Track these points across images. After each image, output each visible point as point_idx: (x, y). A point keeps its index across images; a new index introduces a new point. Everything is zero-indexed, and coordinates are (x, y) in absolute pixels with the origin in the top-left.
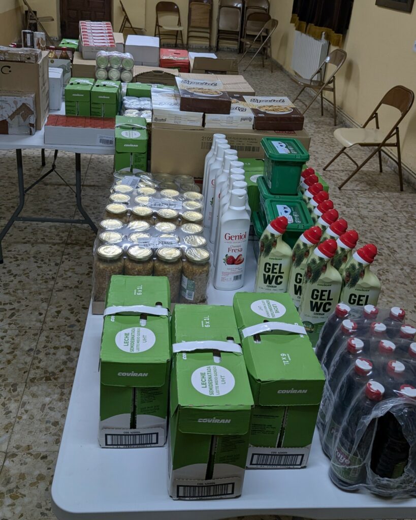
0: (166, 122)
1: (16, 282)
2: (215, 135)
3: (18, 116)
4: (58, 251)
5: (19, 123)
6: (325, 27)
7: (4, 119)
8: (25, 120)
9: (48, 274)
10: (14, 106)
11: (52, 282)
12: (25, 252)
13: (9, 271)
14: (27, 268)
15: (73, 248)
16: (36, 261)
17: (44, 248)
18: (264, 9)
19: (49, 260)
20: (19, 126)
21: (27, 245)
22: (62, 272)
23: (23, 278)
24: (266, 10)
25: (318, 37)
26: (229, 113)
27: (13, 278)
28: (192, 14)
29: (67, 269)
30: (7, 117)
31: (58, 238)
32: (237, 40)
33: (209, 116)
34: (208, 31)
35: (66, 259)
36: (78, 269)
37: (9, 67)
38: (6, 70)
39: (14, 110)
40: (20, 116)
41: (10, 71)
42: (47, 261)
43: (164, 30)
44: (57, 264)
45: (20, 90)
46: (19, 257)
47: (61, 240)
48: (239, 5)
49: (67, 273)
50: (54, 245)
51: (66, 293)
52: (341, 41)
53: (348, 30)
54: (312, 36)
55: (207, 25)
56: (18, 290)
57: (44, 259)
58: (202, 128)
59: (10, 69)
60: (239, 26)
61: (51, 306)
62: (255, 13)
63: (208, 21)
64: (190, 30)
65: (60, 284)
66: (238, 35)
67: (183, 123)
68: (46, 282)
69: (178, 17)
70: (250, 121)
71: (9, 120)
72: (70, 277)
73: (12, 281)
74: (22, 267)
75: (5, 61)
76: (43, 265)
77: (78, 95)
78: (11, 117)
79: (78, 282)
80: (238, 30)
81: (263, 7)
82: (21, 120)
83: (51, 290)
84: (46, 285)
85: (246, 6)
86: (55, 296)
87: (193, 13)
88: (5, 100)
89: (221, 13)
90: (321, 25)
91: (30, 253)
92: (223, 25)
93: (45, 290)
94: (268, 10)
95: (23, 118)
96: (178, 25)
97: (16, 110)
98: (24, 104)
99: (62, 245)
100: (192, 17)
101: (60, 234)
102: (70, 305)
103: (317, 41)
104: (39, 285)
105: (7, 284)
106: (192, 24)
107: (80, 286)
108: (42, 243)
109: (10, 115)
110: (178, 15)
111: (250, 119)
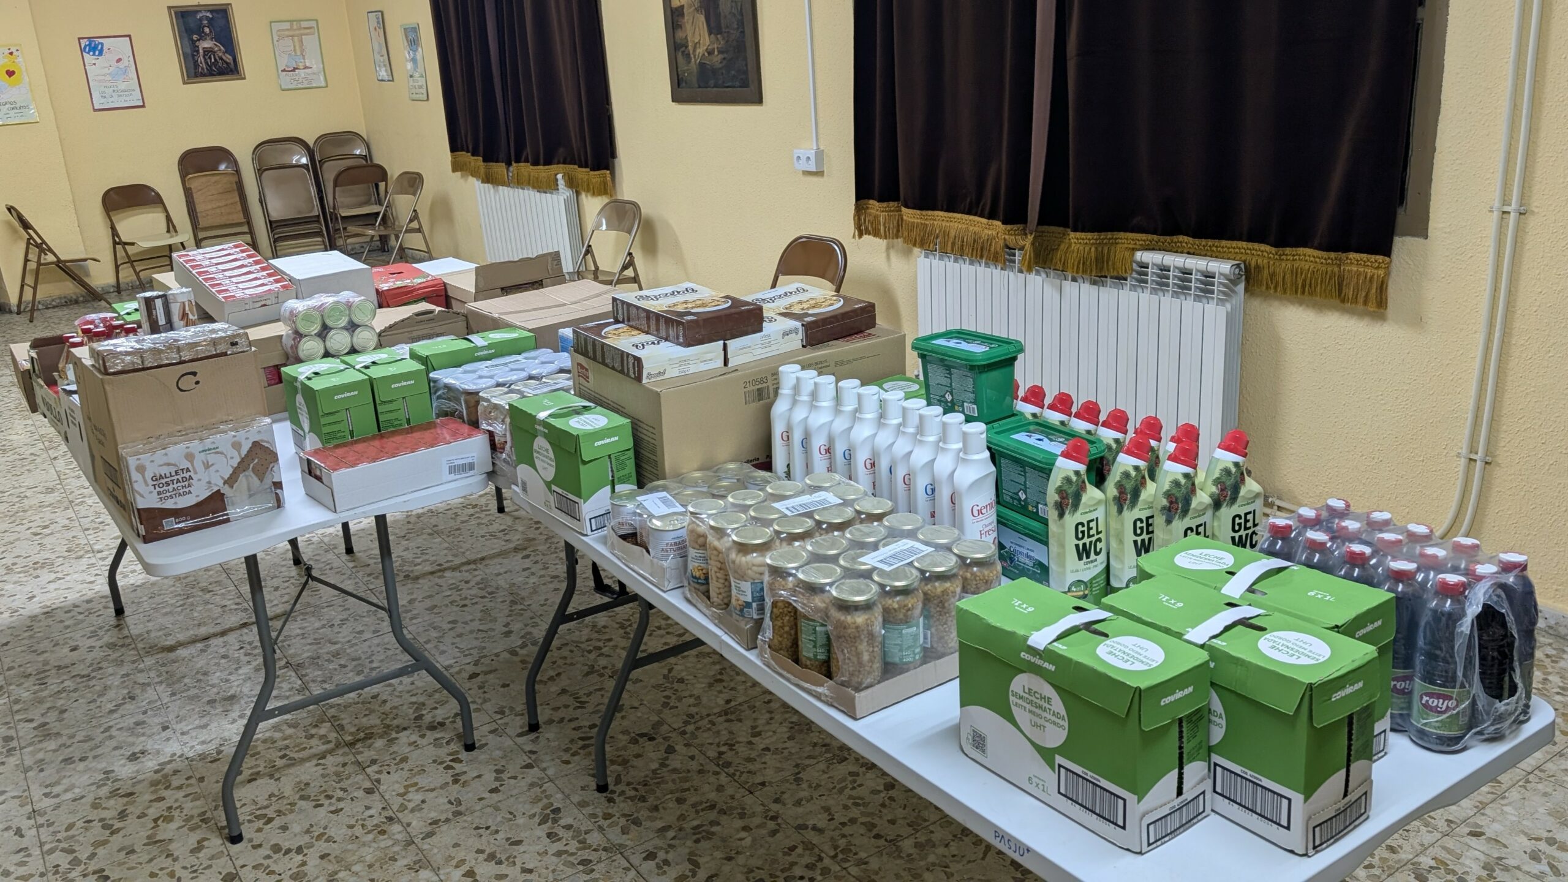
0: (666, 376)
1: (313, 860)
2: (781, 369)
3: (246, 473)
4: (344, 765)
5: (249, 490)
6: (558, 163)
7: (215, 489)
8: (261, 480)
9: (371, 817)
10: (235, 454)
11: (396, 828)
12: (270, 796)
13: (276, 848)
14: (311, 826)
15: (369, 747)
16: (314, 803)
17: (308, 772)
18: (360, 157)
19: (344, 790)
20: (251, 496)
21: (259, 782)
22: (396, 802)
23: (322, 846)
24: (364, 157)
25: (550, 186)
26: (760, 330)
27: (300, 857)
28: (196, 201)
29: (402, 790)
30: (221, 483)
31: (314, 742)
32: (319, 234)
33: (733, 344)
34: (245, 229)
35: (379, 772)
36: (423, 781)
37: (194, 374)
38: (188, 382)
39: (235, 462)
40: (250, 472)
41: (197, 383)
42: (340, 794)
43: (141, 249)
44: (369, 791)
45: (225, 418)
46: (270, 813)
47: (329, 742)
48: (304, 161)
49: (410, 796)
50: (324, 757)
51: (446, 836)
52: (610, 183)
53: (616, 161)
54: (534, 187)
55: (239, 217)
56: (336, 873)
57: (330, 793)
58: (725, 370)
59: (197, 378)
60: (316, 203)
61: (441, 872)
62: (349, 169)
63: (239, 207)
64: (201, 235)
65: (418, 825)
66: (318, 221)
67: (693, 369)
68: (383, 832)
69: (162, 217)
70: (797, 333)
71: (226, 490)
72: (423, 802)
73: (304, 864)
74: (296, 828)
75: (181, 363)
76: (341, 805)
77: (347, 395)
78: (231, 481)
79: (450, 802)
80: (316, 211)
81: (358, 152)
82: (255, 480)
83: (410, 842)
84: (389, 838)
85: (317, 158)
86: (431, 850)
87: (198, 198)
88: (211, 447)
89: (264, 184)
90: (548, 162)
91: (286, 795)
92: (278, 209)
93: (396, 848)
94: (367, 158)
95: (257, 475)
96: (168, 231)
97: (239, 463)
98: (256, 444)
99: (340, 752)
100: (200, 208)
101: (313, 731)
102: (480, 851)
103: (548, 195)
104: (375, 845)
105: (298, 873)
106: (203, 223)
107: (462, 808)
108: (288, 766)
109: (226, 477)
110: (160, 209)
111: (796, 331)
